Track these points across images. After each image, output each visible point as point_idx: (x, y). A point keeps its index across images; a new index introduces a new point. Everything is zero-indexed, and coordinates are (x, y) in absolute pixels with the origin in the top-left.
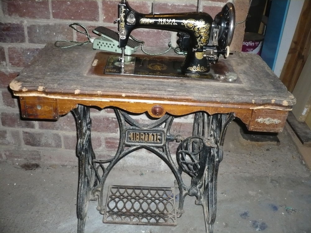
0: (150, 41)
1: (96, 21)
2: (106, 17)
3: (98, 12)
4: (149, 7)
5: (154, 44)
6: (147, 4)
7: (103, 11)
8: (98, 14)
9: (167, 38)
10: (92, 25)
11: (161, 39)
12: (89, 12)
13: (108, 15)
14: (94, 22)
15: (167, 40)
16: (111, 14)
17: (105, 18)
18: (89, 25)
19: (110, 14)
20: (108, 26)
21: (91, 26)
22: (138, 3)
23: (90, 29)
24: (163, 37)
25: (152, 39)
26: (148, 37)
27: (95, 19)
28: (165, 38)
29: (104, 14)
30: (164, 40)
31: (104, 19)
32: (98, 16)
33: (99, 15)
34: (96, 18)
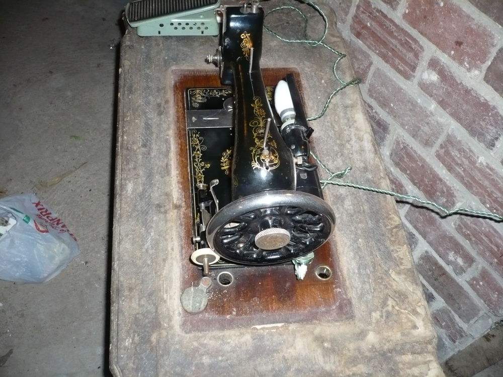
0: (464, 108)
1: (392, 7)
4: (493, 46)
5: (467, 119)
6: (492, 39)
9: (496, 128)
10: (383, 10)
11: (484, 120)
13: (414, 9)
14: (389, 7)
15: (494, 131)
16: (420, 11)
17: (407, 11)
18: (379, 8)
19: (418, 12)
20: (407, 30)
21: (381, 11)
22: (476, 24)
23: (377, 14)
24: (489, 120)
25: (468, 107)
26: (463, 99)
28: (492, 125)
29: (409, 4)
30: (489, 127)
31: (405, 13)
34: (393, 4)
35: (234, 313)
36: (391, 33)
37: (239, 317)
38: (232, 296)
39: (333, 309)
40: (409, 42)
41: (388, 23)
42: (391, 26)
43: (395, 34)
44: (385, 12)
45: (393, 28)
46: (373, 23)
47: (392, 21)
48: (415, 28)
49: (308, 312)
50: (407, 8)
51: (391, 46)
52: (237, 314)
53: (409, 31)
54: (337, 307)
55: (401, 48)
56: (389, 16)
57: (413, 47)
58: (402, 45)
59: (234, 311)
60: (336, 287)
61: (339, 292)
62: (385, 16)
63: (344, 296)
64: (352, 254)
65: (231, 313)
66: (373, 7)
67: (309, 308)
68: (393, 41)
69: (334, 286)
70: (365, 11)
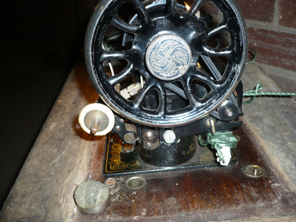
1: (269, 21)
2: (283, 17)
3: (274, 8)
7: (280, 7)
8: (273, 10)
12: (261, 7)
13: (286, 13)
14: (267, 23)
16: (291, 11)
17: (281, 17)
18: (260, 28)
19: (290, 13)
20: (285, 32)
23: (260, 33)
27: (268, 19)
29: (281, 12)
31: (280, 20)
32: (272, 14)
33: (274, 12)
34: (270, 18)
35: (144, 214)
36: (273, 42)
37: (149, 218)
38: (142, 197)
39: (275, 204)
40: (288, 40)
41: (269, 35)
42: (272, 36)
43: (277, 40)
44: (265, 28)
45: (274, 37)
46: (259, 42)
47: (272, 32)
48: (290, 26)
49: (242, 208)
50: (281, 15)
51: (276, 51)
52: (148, 215)
53: (287, 32)
54: (279, 201)
55: (284, 48)
56: (269, 30)
57: (293, 42)
58: (284, 45)
59: (144, 212)
60: (273, 183)
61: (278, 187)
62: (266, 31)
63: (286, 190)
64: (283, 154)
65: (140, 214)
66: (255, 30)
67: (242, 204)
68: (277, 46)
69: (270, 182)
70: (251, 37)
